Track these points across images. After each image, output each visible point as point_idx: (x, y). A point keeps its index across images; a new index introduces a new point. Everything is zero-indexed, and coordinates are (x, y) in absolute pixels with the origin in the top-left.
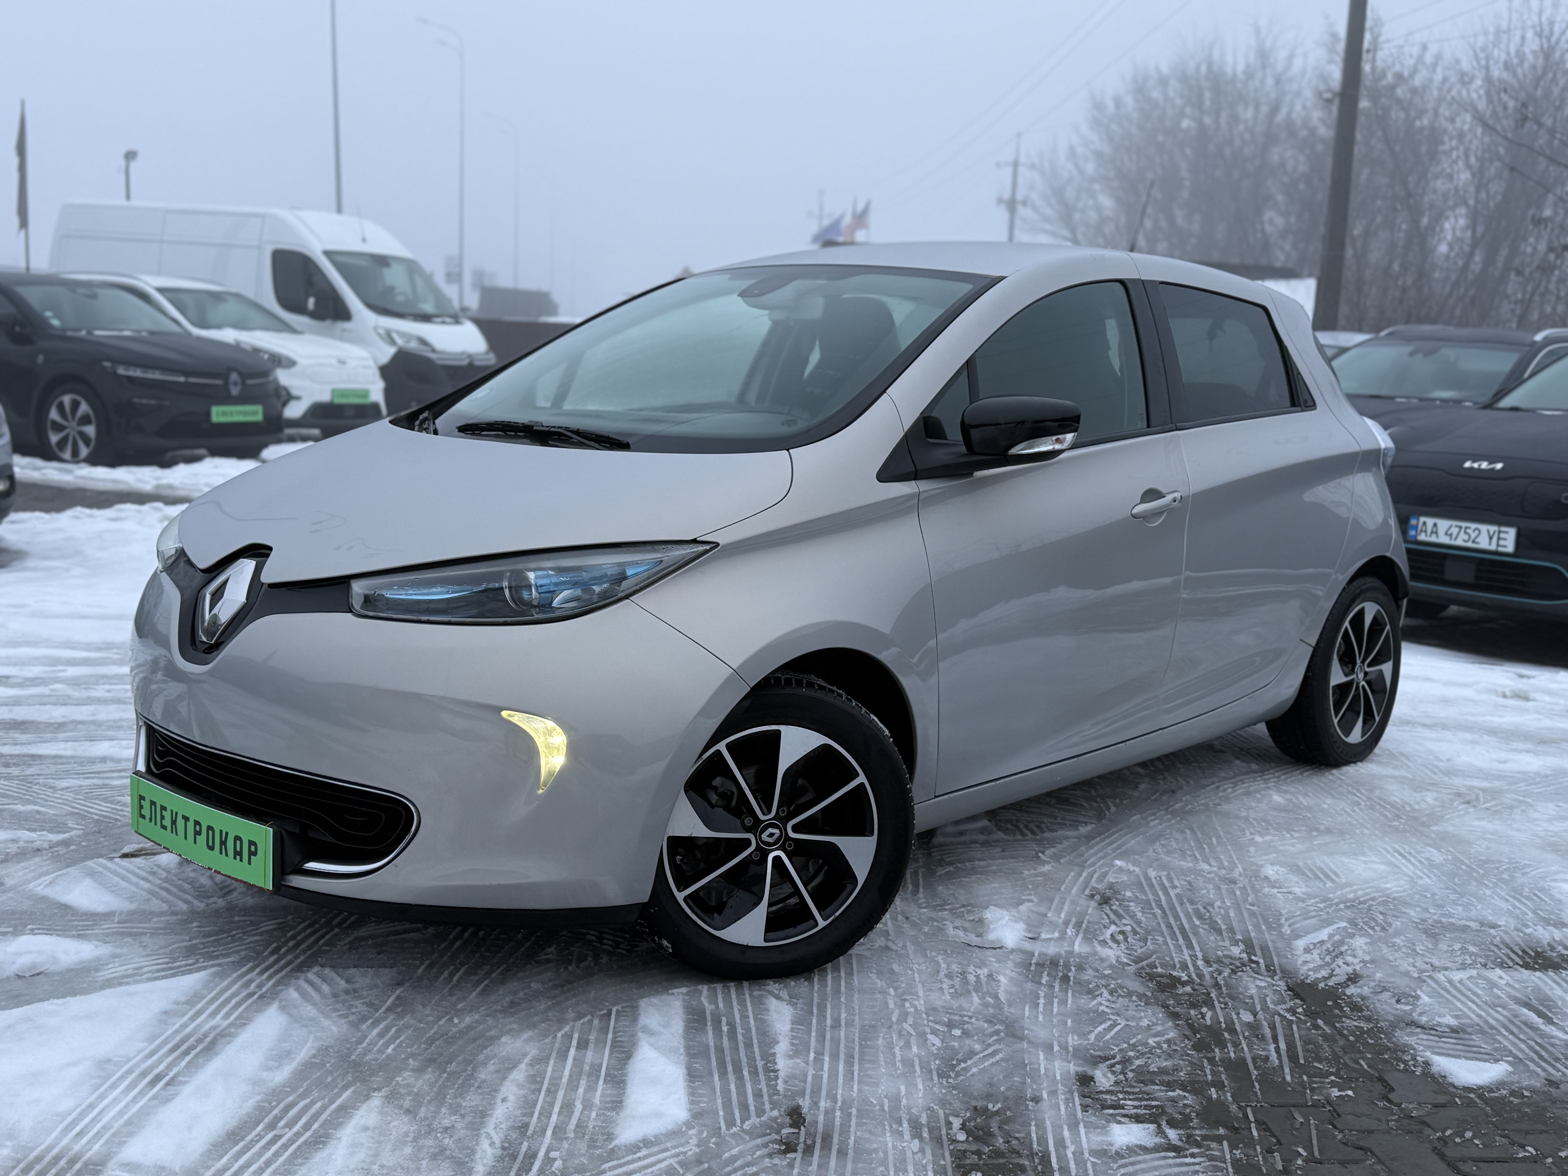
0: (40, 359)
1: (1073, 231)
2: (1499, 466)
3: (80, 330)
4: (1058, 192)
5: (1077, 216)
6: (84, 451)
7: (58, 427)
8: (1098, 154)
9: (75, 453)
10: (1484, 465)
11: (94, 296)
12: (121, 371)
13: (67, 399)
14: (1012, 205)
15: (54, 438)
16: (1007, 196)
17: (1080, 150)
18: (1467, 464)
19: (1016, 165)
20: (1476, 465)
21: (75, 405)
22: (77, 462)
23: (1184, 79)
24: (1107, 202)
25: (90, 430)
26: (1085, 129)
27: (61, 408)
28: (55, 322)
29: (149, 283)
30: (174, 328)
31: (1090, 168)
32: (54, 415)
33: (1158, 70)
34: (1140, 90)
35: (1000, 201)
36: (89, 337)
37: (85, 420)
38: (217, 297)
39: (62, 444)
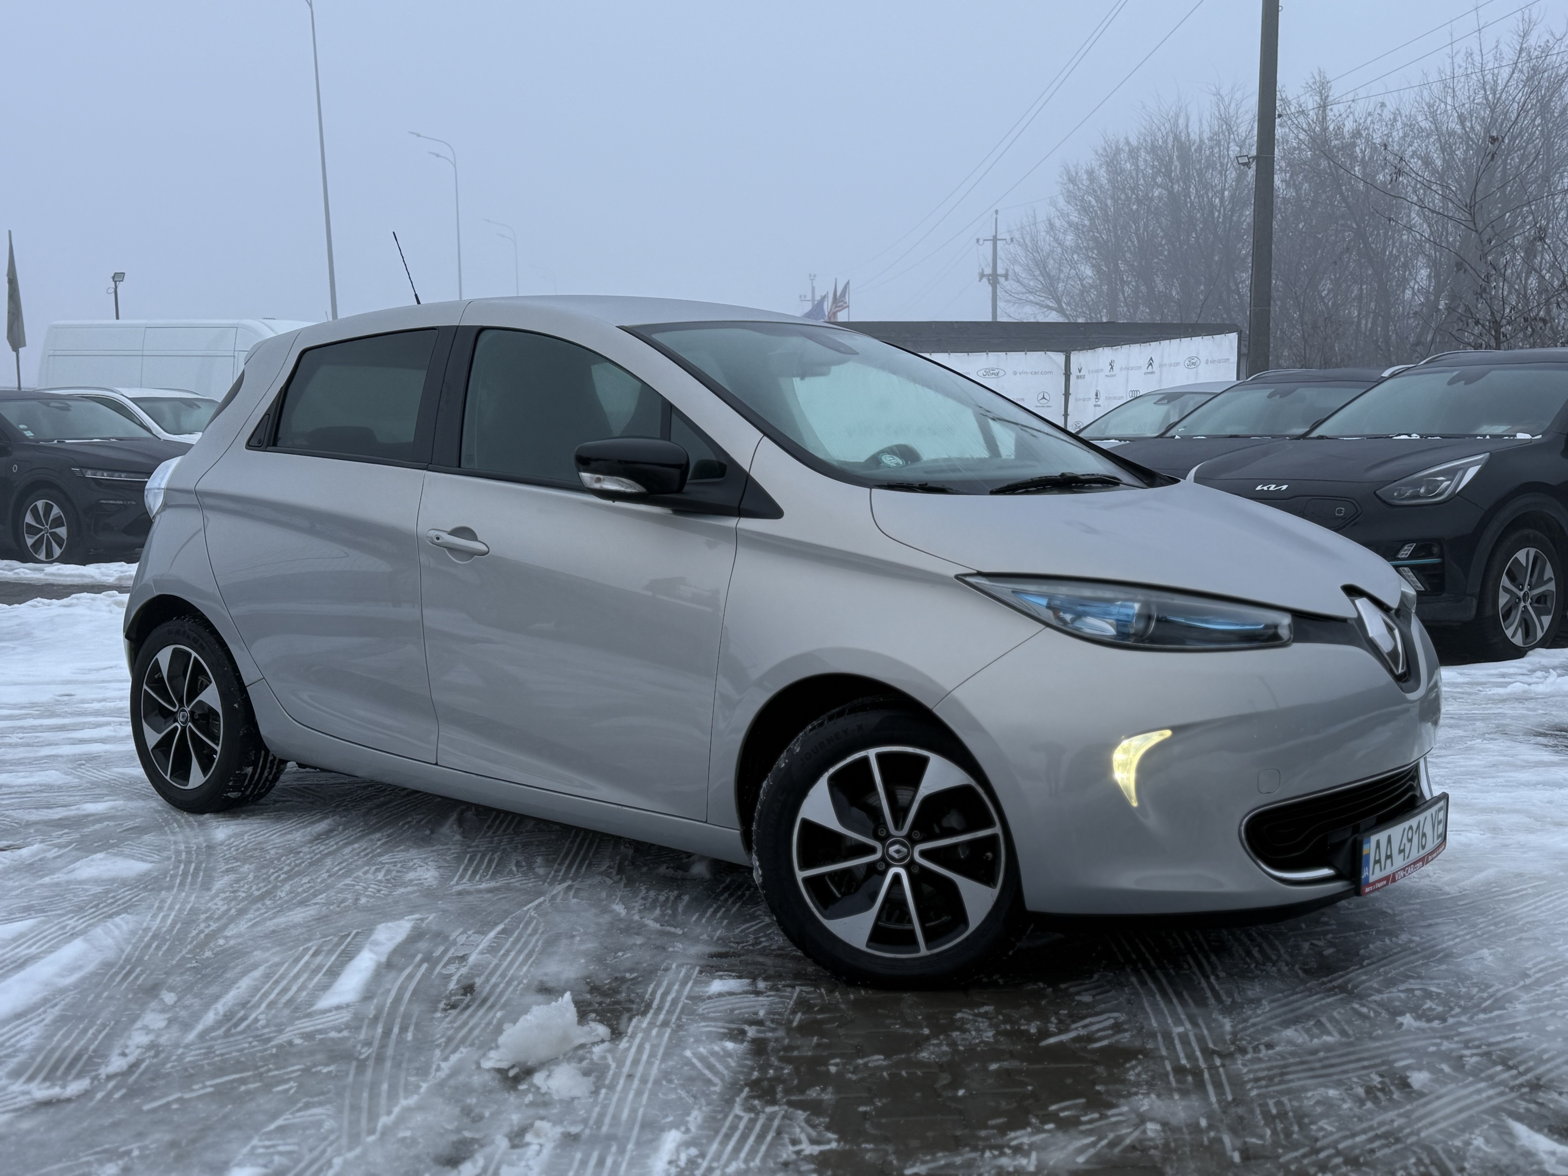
0: (15, 468)
1: (1058, 301)
2: (1284, 487)
3: (53, 440)
4: (1041, 265)
5: (1061, 286)
6: (57, 551)
7: (32, 530)
8: (1076, 227)
9: (49, 554)
10: (1273, 487)
11: (67, 408)
12: (89, 474)
13: (40, 504)
14: (994, 279)
15: (30, 541)
16: (988, 271)
17: (1057, 223)
18: (1259, 488)
19: (995, 240)
20: (1265, 488)
21: (48, 509)
22: (51, 562)
23: (1153, 150)
24: (1088, 271)
25: (62, 531)
26: (1061, 202)
27: (35, 513)
28: (29, 434)
29: (125, 394)
30: (145, 434)
31: (1069, 239)
32: (29, 519)
33: (1128, 143)
34: (1112, 162)
35: (982, 275)
36: (60, 446)
37: (57, 522)
38: (190, 404)
39: (37, 546)
